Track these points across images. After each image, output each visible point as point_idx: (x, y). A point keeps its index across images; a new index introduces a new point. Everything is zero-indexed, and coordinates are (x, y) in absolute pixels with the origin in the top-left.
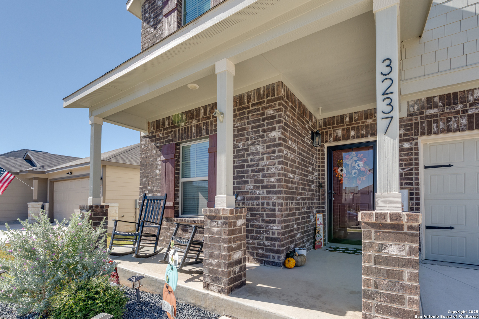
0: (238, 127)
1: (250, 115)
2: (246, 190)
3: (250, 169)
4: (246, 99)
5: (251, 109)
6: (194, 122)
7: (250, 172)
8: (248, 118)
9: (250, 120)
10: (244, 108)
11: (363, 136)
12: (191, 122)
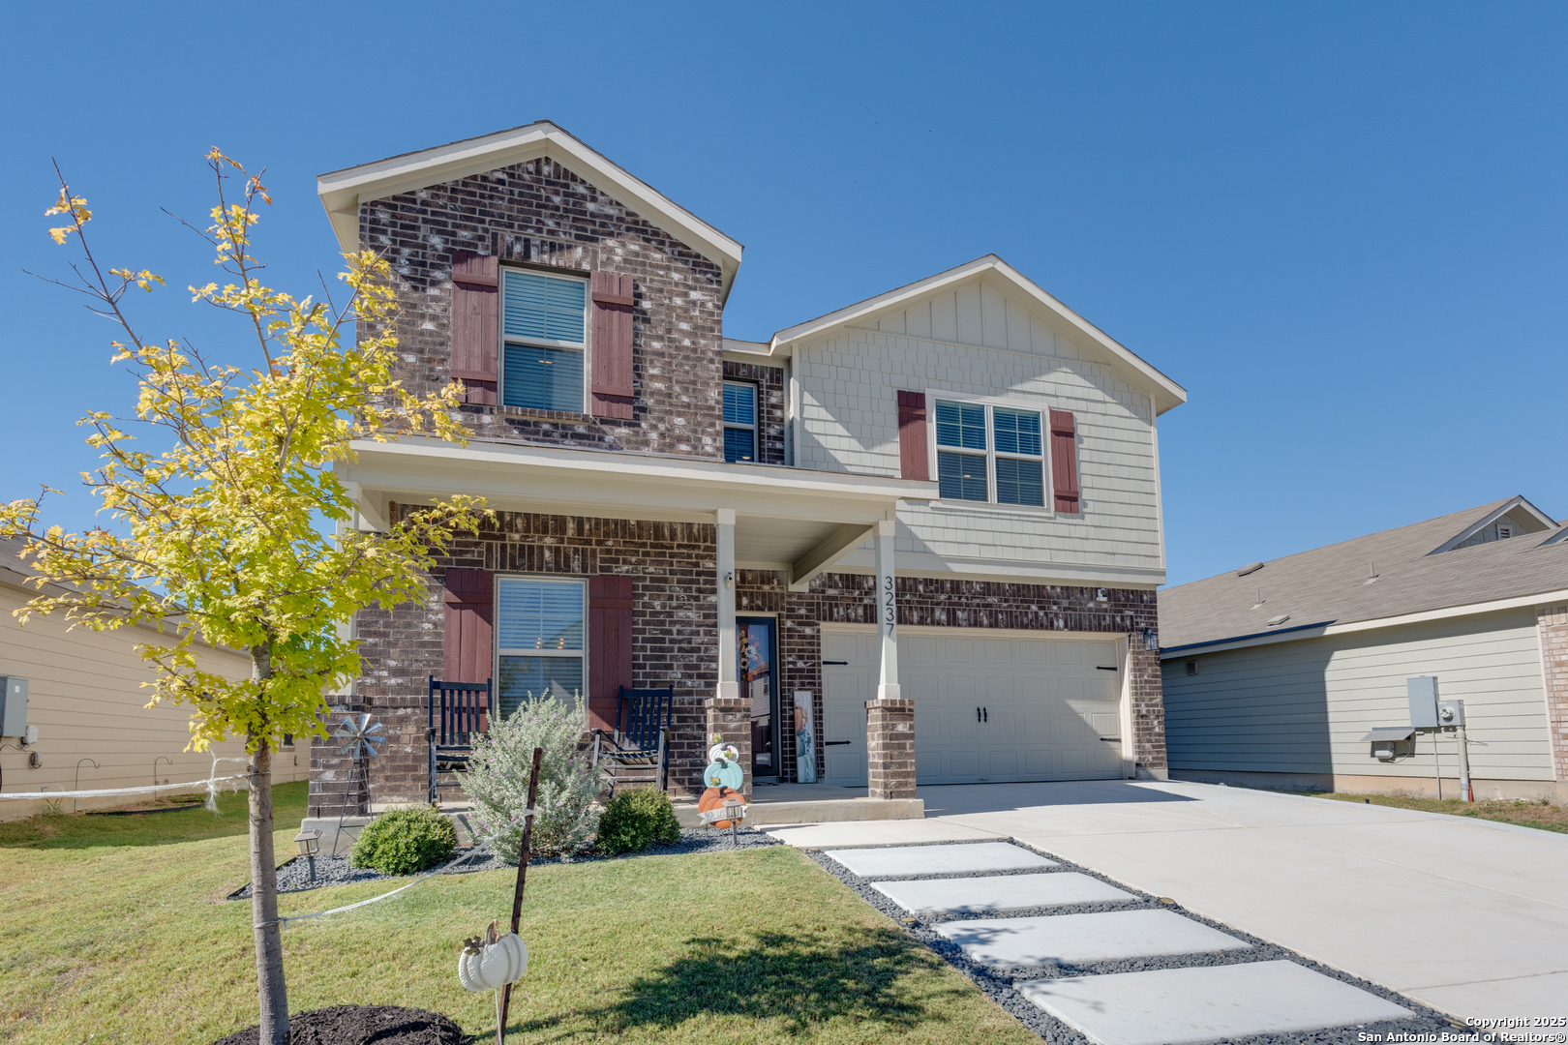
0: (652, 573)
1: (675, 560)
2: (668, 679)
3: (676, 646)
4: (667, 533)
5: (675, 550)
6: (549, 540)
7: (676, 650)
8: (671, 564)
9: (675, 568)
10: (663, 546)
12: (540, 539)
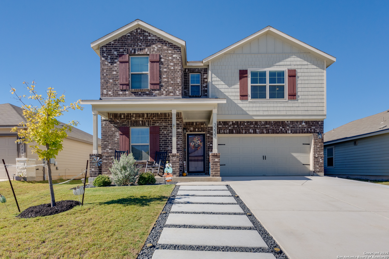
0: (164, 125)
1: (169, 121)
2: (168, 149)
3: (170, 142)
4: (167, 115)
5: (169, 119)
6: (141, 119)
9: (169, 123)
10: (166, 118)
11: (200, 131)
12: (139, 119)
